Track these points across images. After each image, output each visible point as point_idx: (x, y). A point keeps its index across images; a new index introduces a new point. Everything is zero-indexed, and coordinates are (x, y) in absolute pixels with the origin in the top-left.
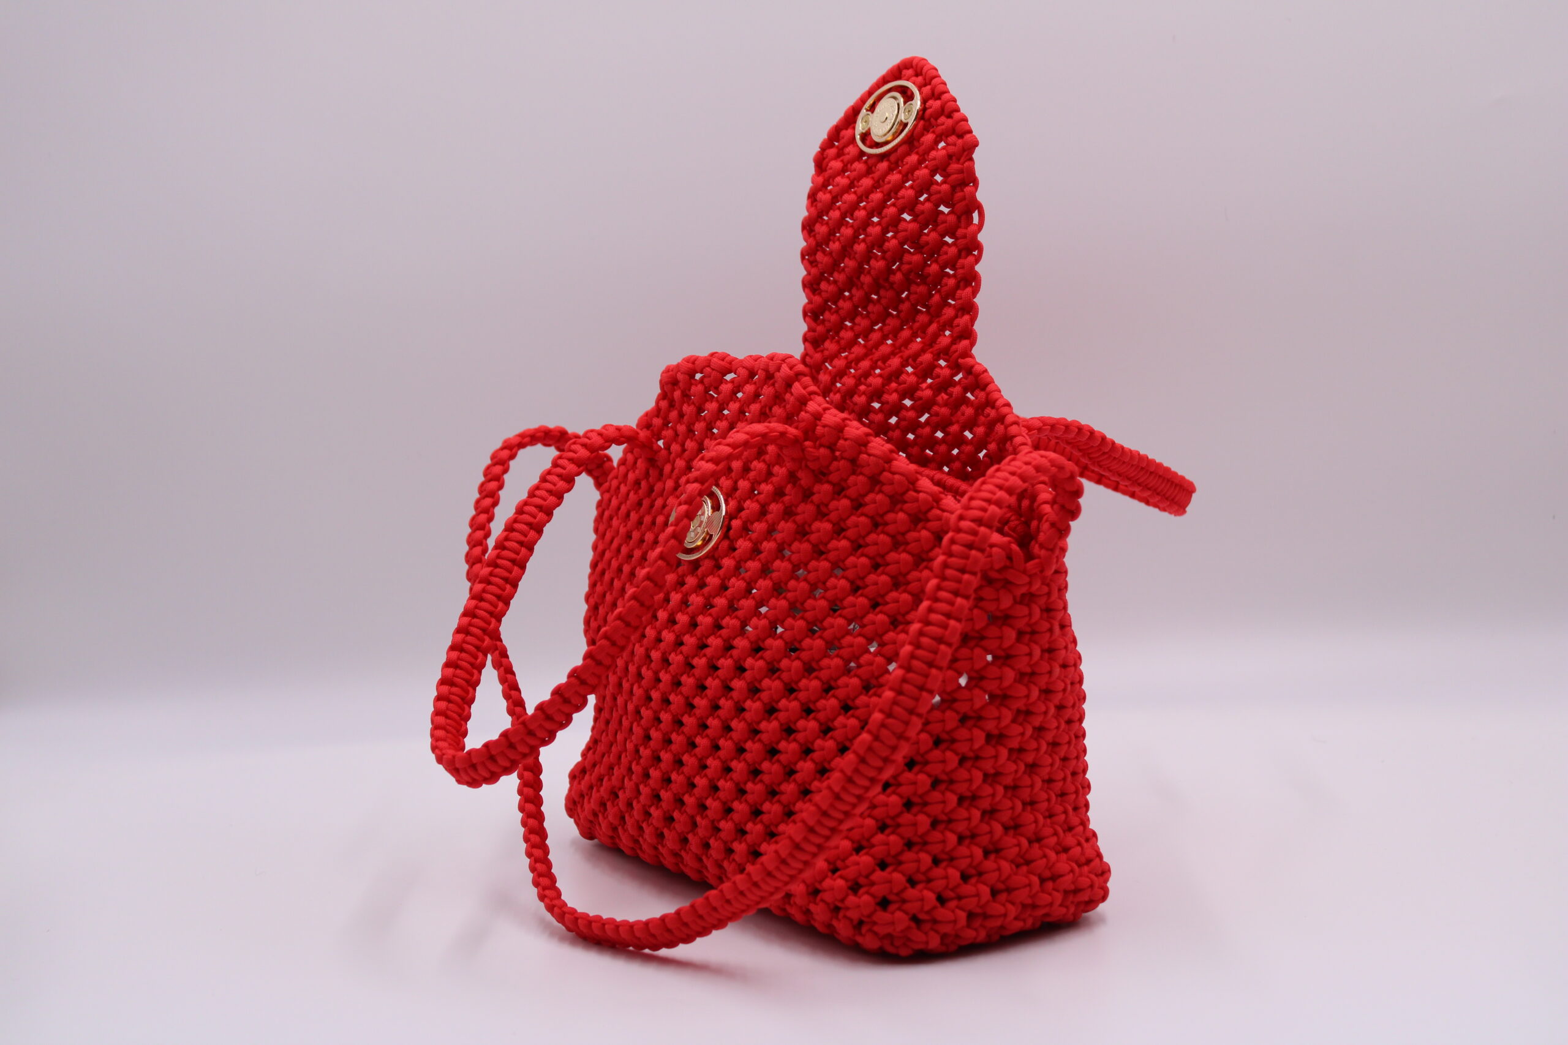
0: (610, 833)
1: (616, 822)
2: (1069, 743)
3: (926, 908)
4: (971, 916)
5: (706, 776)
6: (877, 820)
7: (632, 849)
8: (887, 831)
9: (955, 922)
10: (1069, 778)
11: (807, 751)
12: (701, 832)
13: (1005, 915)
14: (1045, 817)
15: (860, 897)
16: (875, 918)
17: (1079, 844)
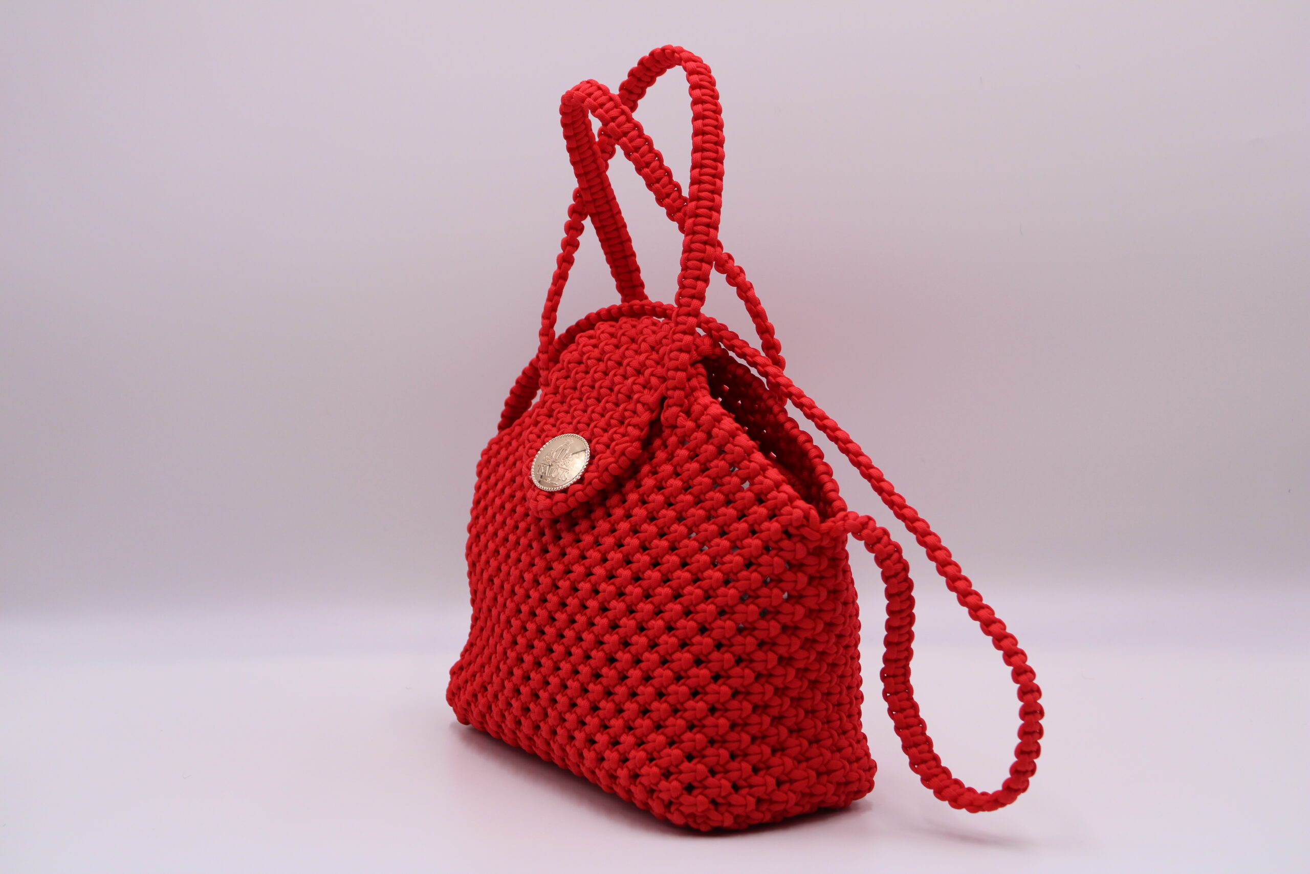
0: (480, 720)
1: (484, 710)
2: (846, 664)
3: (723, 794)
4: (759, 801)
5: (558, 675)
6: (687, 721)
7: (497, 732)
8: (695, 730)
9: (746, 805)
10: (845, 692)
11: (637, 661)
12: (551, 721)
13: (787, 802)
14: (823, 723)
15: (670, 783)
16: (682, 800)
17: (851, 745)
